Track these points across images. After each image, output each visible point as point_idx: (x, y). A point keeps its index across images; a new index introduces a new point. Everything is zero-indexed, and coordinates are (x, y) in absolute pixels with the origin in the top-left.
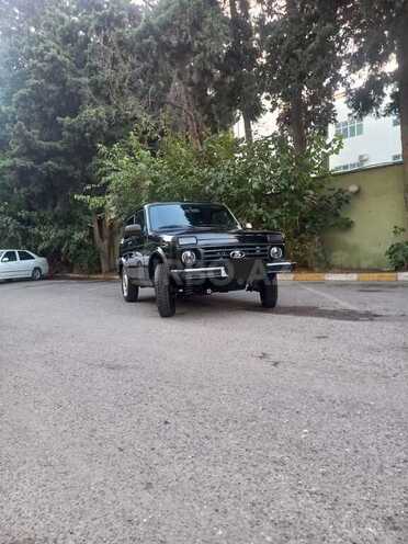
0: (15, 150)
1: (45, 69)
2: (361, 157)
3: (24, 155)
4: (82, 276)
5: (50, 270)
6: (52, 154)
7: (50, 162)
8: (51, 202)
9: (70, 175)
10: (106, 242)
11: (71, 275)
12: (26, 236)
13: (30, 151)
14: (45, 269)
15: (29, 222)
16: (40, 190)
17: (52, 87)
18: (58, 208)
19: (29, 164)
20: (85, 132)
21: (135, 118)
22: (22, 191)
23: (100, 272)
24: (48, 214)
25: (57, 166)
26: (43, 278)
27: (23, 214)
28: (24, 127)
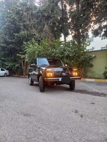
0: (1, 41)
1: (11, 21)
2: (93, 47)
3: (4, 43)
4: (18, 76)
5: (9, 74)
6: (12, 43)
7: (11, 45)
8: (11, 56)
9: (16, 49)
10: (25, 67)
11: (15, 75)
12: (3, 65)
13: (6, 42)
14: (8, 74)
15: (4, 61)
16: (8, 53)
17: (13, 25)
18: (12, 57)
19: (5, 45)
20: (21, 38)
21: (35, 35)
22: (3, 52)
23: (23, 75)
24: (10, 59)
25: (12, 46)
26: (7, 76)
27: (3, 58)
28: (4, 36)
